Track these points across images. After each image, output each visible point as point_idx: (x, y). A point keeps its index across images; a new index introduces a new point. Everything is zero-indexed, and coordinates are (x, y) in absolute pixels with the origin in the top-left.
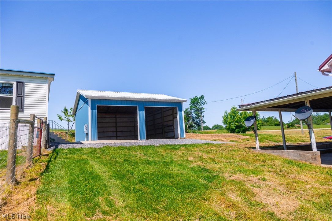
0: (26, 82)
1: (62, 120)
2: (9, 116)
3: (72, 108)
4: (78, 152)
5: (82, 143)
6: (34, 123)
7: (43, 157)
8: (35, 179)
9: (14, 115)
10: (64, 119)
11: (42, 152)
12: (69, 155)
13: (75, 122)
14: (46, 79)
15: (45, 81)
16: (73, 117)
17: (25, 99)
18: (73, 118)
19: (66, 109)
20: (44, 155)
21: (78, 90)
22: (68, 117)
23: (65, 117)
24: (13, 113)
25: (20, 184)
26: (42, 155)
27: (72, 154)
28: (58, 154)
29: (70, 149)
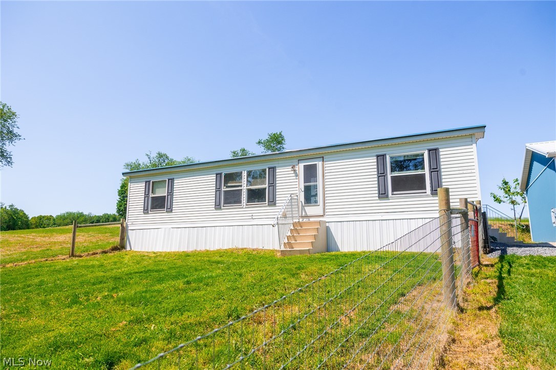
0: (441, 148)
1: (500, 203)
2: (437, 205)
3: (517, 180)
4: (552, 265)
5: (554, 245)
6: (467, 212)
7: (485, 268)
8: (489, 308)
9: (444, 202)
10: (505, 200)
11: (481, 260)
12: (534, 270)
13: (527, 204)
14: (470, 136)
15: (470, 139)
16: (521, 196)
17: (443, 174)
18: (521, 198)
19: (506, 183)
20: (487, 266)
21: (527, 145)
22: (511, 196)
23: (506, 197)
24: (442, 200)
25: (466, 312)
26: (482, 265)
27: (541, 268)
28: (511, 266)
29: (532, 257)
